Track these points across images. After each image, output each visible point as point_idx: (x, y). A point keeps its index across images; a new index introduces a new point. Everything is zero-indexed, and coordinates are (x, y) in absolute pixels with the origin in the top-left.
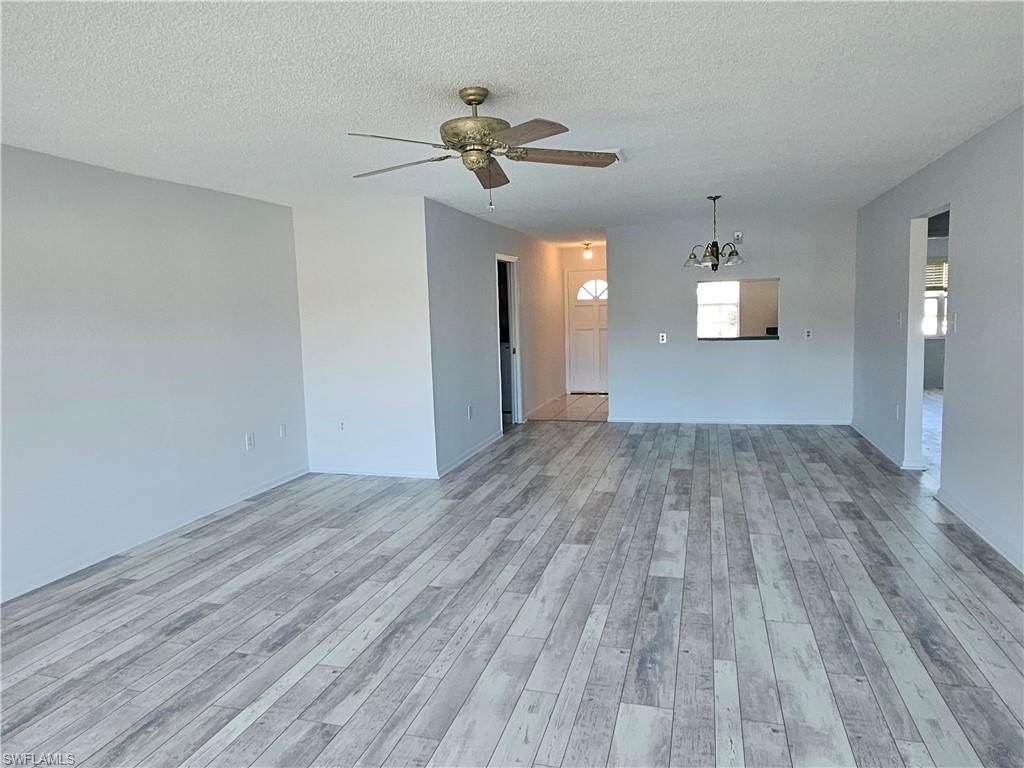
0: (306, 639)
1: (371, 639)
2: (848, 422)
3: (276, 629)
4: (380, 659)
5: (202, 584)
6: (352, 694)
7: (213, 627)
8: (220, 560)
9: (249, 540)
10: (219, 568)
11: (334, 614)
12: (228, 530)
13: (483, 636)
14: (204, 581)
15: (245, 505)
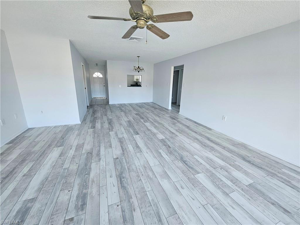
0: (92, 197)
1: (116, 184)
2: (152, 101)
3: (75, 198)
4: (127, 192)
5: (14, 190)
6: (133, 212)
7: (41, 212)
8: (15, 175)
9: (23, 161)
10: (18, 179)
11: (93, 181)
12: (8, 159)
13: (146, 169)
14: (15, 189)
15: (8, 146)
